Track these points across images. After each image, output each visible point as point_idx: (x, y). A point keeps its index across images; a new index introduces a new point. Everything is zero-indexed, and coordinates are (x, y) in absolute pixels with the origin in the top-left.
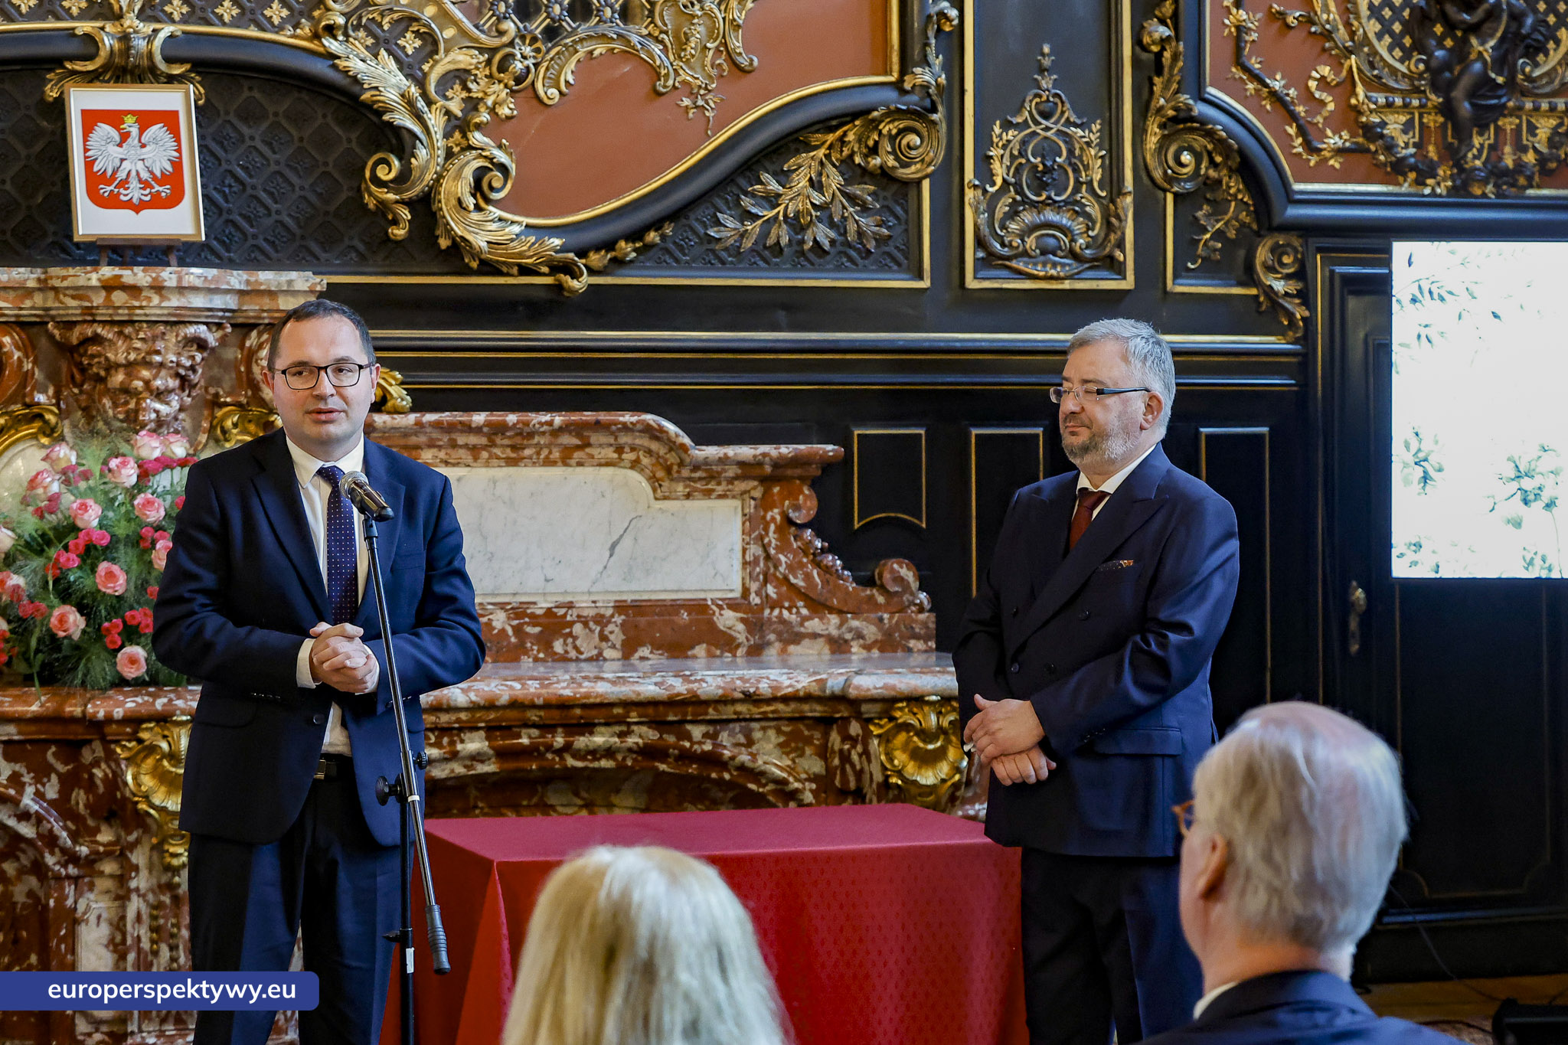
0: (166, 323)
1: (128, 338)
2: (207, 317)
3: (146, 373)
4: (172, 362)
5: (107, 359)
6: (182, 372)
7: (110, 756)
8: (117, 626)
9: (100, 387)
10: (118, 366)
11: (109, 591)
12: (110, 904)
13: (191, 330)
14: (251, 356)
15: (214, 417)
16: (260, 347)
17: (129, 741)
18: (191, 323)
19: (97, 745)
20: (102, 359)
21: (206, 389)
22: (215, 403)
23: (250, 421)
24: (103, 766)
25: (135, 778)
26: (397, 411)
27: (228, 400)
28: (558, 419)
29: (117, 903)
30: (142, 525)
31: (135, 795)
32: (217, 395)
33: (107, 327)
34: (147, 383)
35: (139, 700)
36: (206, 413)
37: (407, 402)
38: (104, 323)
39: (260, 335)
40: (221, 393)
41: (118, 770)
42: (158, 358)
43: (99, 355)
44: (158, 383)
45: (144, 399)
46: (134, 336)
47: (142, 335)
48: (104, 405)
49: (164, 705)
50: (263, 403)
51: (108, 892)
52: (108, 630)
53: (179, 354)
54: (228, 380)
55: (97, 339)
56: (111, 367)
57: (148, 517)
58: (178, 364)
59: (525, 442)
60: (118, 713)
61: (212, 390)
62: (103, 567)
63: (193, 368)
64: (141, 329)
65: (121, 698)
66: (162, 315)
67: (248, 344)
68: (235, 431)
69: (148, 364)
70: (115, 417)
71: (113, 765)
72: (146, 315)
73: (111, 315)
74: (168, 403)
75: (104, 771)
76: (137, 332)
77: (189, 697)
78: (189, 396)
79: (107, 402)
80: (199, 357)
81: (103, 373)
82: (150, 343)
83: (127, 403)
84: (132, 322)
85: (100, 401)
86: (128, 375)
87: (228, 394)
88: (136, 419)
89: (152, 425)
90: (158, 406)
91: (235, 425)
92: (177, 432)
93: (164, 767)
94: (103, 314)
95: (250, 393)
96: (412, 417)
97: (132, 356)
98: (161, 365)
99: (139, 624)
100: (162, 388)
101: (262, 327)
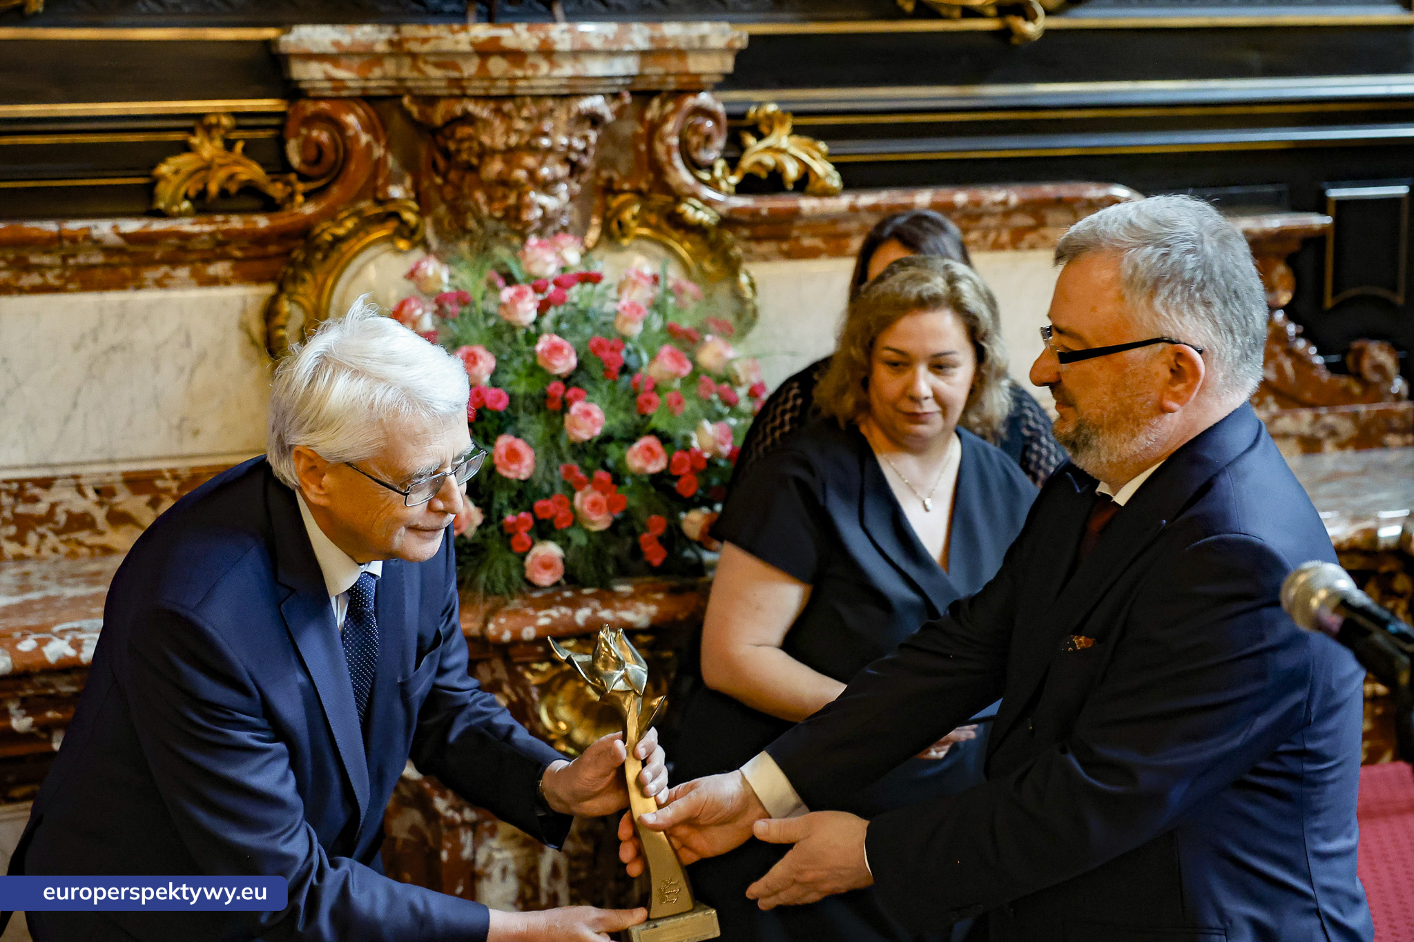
0: (554, 97)
1: (507, 117)
2: (605, 86)
3: (530, 161)
4: (562, 145)
5: (481, 144)
6: (574, 156)
7: (517, 681)
8: (525, 522)
9: (469, 178)
10: (493, 152)
11: (511, 475)
12: (517, 852)
13: (586, 104)
14: (654, 129)
15: (607, 208)
16: (664, 119)
17: (541, 662)
18: (586, 95)
19: (498, 664)
20: (475, 145)
21: (597, 172)
22: (609, 189)
23: (651, 211)
24: (507, 689)
25: (551, 712)
26: (826, 193)
27: (626, 186)
28: (1011, 195)
29: (526, 851)
30: (549, 377)
31: (549, 732)
32: (610, 181)
33: (481, 104)
34: (532, 173)
35: (554, 613)
36: (597, 202)
37: (835, 181)
38: (476, 98)
39: (663, 104)
40: (616, 176)
41: (528, 700)
42: (545, 142)
43: (470, 138)
44: (545, 172)
45: (527, 193)
46: (514, 114)
47: (525, 113)
48: (477, 203)
49: (588, 620)
50: (667, 189)
51: (514, 836)
52: (513, 525)
53: (570, 135)
54: (625, 162)
55: (468, 119)
56: (485, 153)
57: (555, 367)
58: (570, 148)
59: (973, 225)
60: (529, 633)
61: (605, 174)
62: (503, 441)
63: (585, 151)
64: (523, 105)
65: (530, 612)
66: (553, 87)
67: (649, 115)
68: (633, 224)
69: (532, 149)
70: (491, 216)
71: (521, 692)
72: (532, 87)
73: (486, 89)
74: (554, 195)
75: (508, 697)
76: (519, 109)
77: (617, 605)
78: (578, 182)
79: (480, 196)
80: (593, 136)
81: (475, 161)
82: (536, 123)
83: (505, 197)
84: (511, 97)
85: (471, 196)
86: (507, 162)
87: (625, 178)
88: (518, 219)
89: (537, 225)
90: (544, 199)
91: (634, 217)
92: (565, 229)
93: (588, 696)
94: (476, 88)
95: (651, 176)
96: (844, 202)
97: (513, 140)
98: (550, 150)
99: (553, 517)
100: (550, 178)
101: (665, 95)
